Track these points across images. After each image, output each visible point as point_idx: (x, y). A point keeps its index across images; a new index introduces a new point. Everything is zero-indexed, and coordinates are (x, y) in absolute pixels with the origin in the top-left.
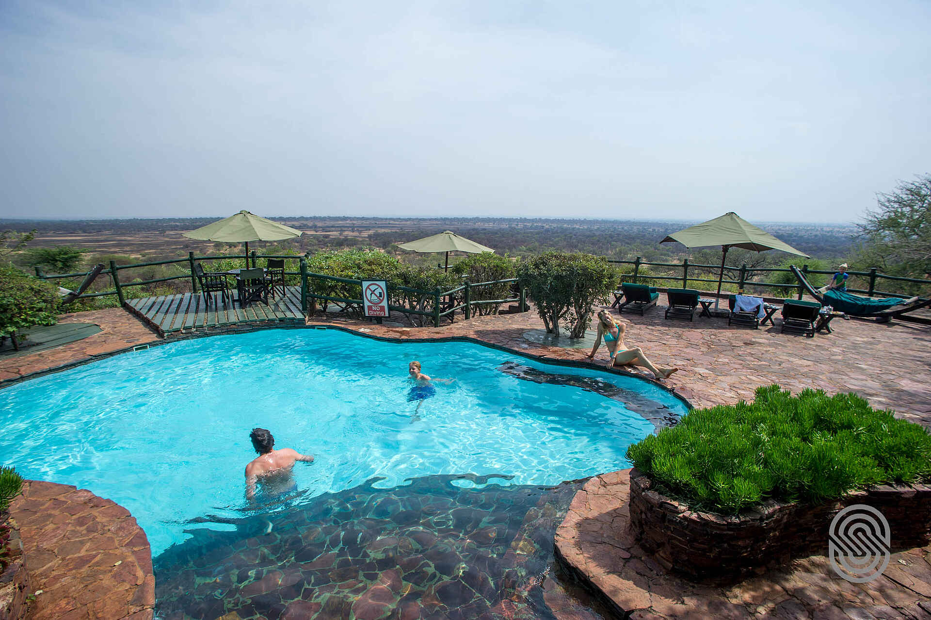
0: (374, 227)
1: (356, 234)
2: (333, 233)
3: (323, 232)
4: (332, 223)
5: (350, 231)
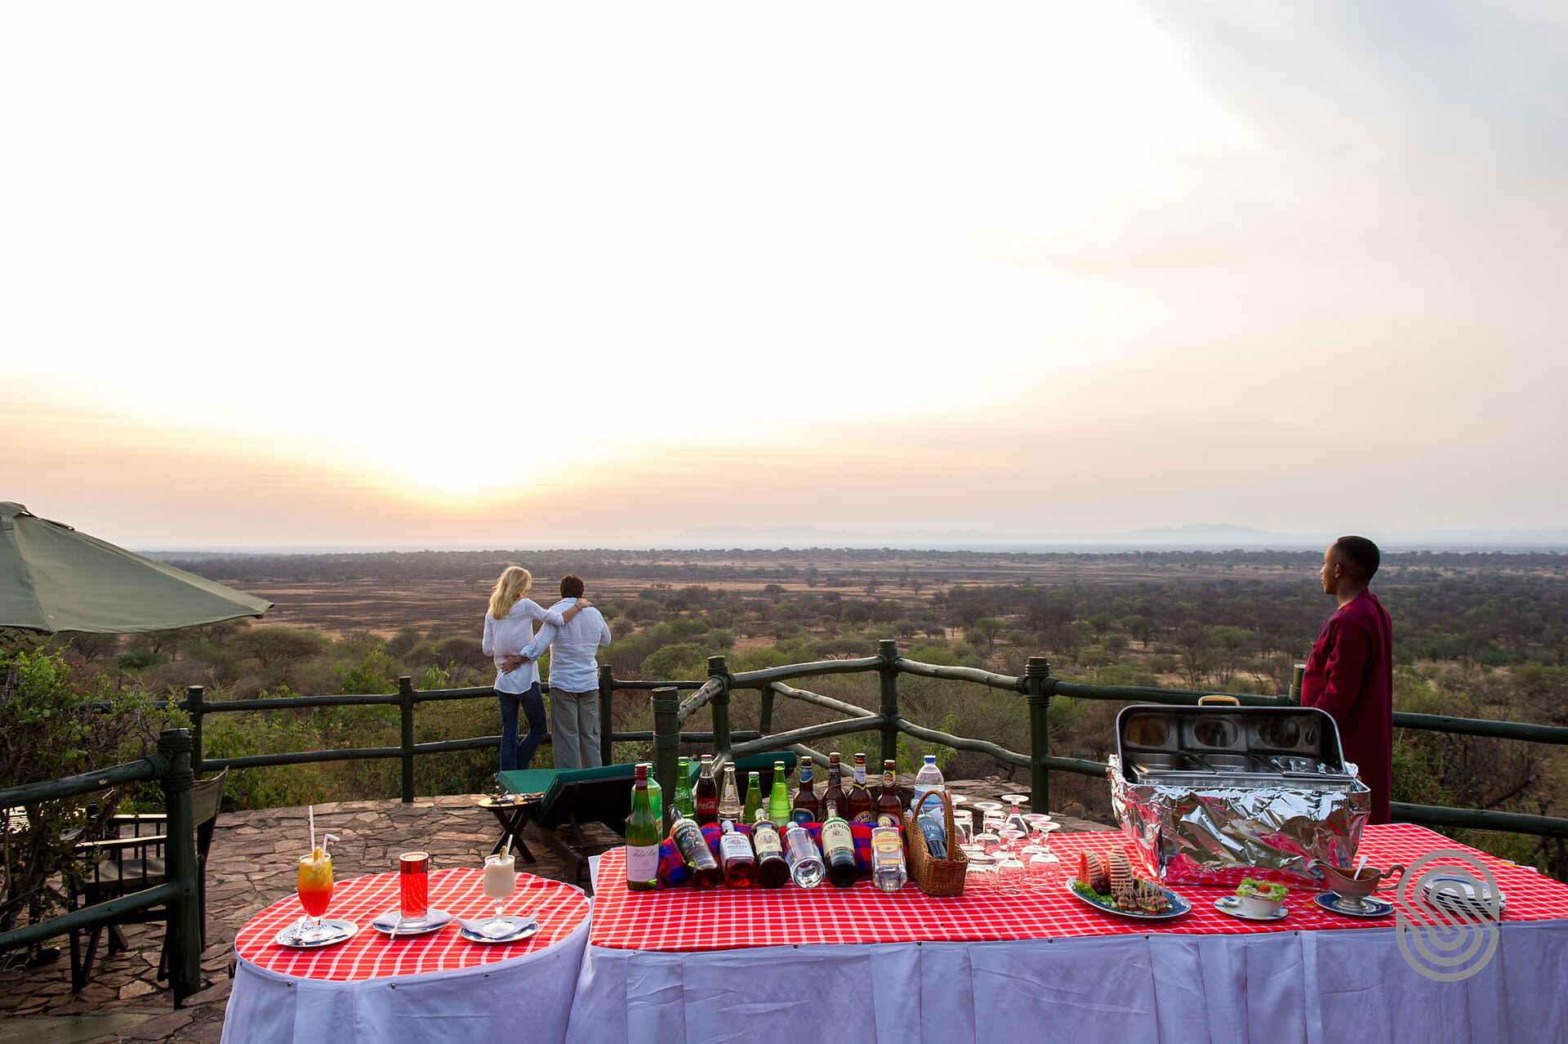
0: (956, 576)
1: (907, 592)
2: (851, 589)
3: (828, 585)
5: (893, 584)
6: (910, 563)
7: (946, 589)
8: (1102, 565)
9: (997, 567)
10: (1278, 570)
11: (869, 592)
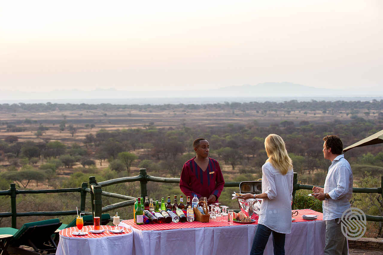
1: (66, 134)
2: (25, 133)
3: (8, 131)
4: (27, 115)
5: (56, 129)
6: (67, 113)
7: (94, 131)
8: (202, 112)
9: (130, 115)
10: (319, 114)
11: (39, 135)
